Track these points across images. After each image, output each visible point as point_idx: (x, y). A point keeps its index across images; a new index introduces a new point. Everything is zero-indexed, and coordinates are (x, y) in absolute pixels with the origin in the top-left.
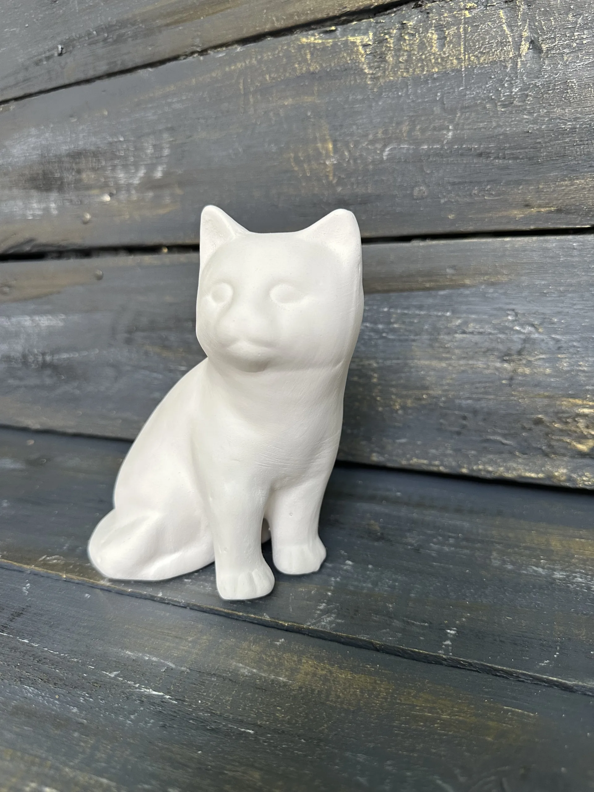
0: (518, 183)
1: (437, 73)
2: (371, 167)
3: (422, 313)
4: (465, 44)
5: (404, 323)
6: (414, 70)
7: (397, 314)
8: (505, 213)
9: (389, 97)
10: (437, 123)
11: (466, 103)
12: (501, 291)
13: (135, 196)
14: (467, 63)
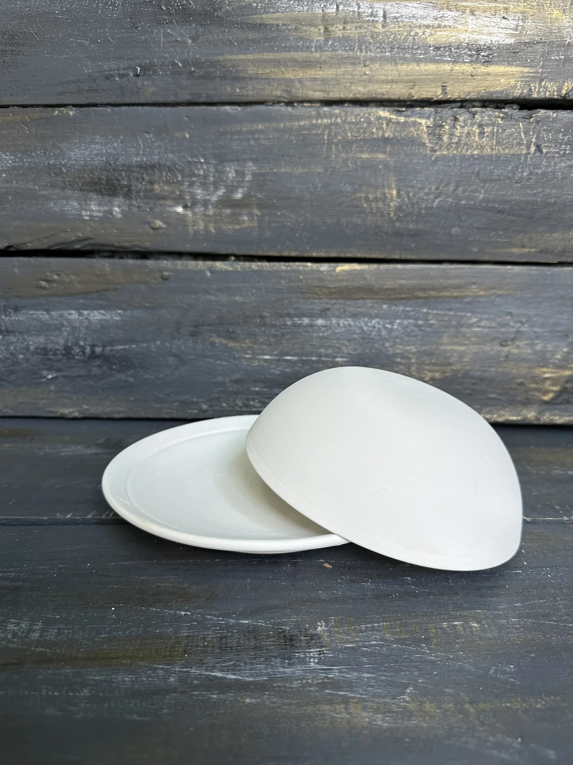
0: (520, 232)
1: (477, 155)
2: (423, 211)
3: (451, 313)
4: (496, 140)
5: (438, 320)
6: (462, 150)
7: (433, 314)
8: (509, 250)
9: (442, 165)
10: (473, 188)
11: (493, 178)
12: (504, 301)
13: (211, 211)
14: (497, 151)
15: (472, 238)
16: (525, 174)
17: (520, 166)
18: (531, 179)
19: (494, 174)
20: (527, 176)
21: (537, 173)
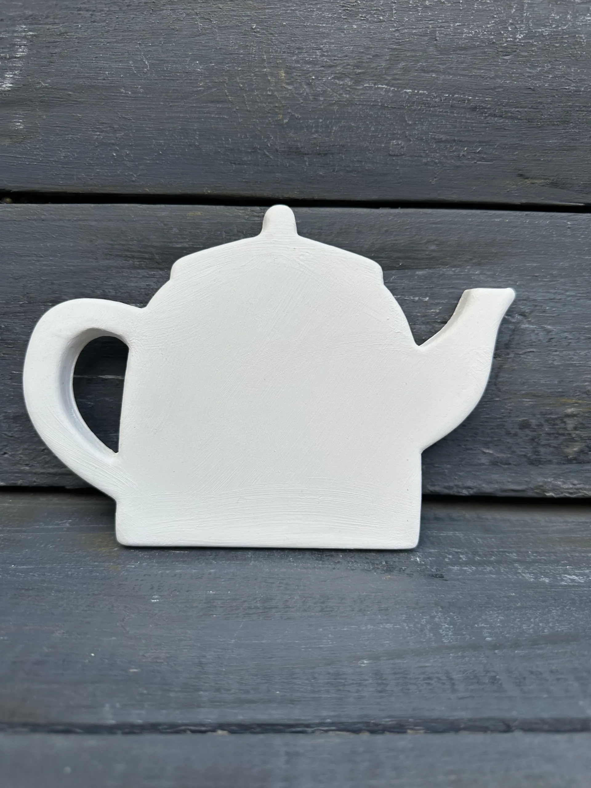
2: (336, 108)
11: (462, 43)
15: (429, 159)
16: (520, 37)
17: (510, 21)
18: (532, 45)
19: (464, 35)
20: (522, 39)
21: (541, 35)
